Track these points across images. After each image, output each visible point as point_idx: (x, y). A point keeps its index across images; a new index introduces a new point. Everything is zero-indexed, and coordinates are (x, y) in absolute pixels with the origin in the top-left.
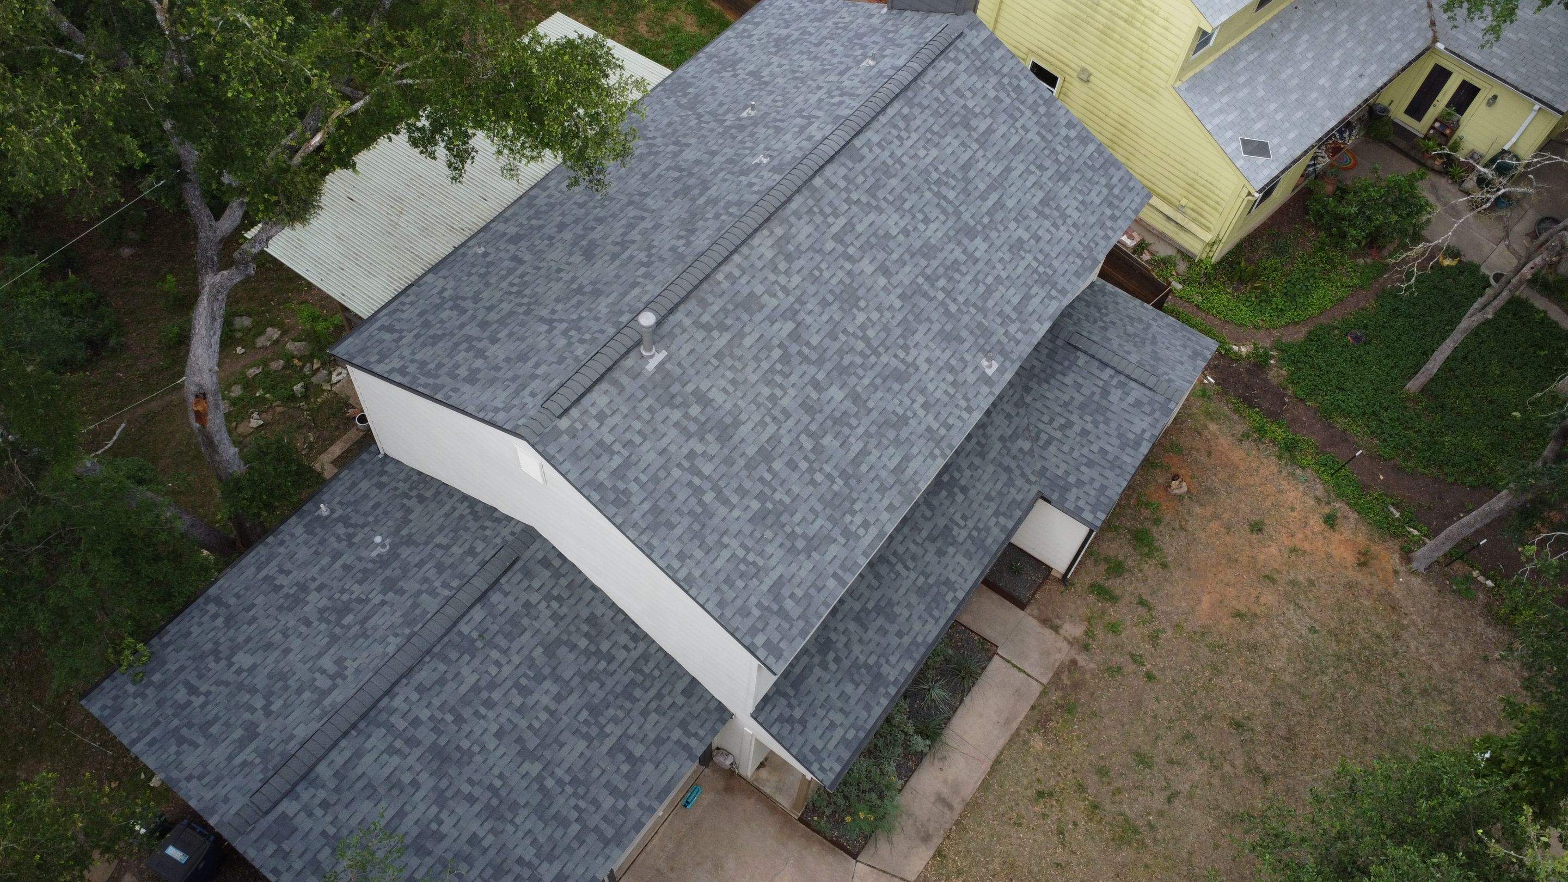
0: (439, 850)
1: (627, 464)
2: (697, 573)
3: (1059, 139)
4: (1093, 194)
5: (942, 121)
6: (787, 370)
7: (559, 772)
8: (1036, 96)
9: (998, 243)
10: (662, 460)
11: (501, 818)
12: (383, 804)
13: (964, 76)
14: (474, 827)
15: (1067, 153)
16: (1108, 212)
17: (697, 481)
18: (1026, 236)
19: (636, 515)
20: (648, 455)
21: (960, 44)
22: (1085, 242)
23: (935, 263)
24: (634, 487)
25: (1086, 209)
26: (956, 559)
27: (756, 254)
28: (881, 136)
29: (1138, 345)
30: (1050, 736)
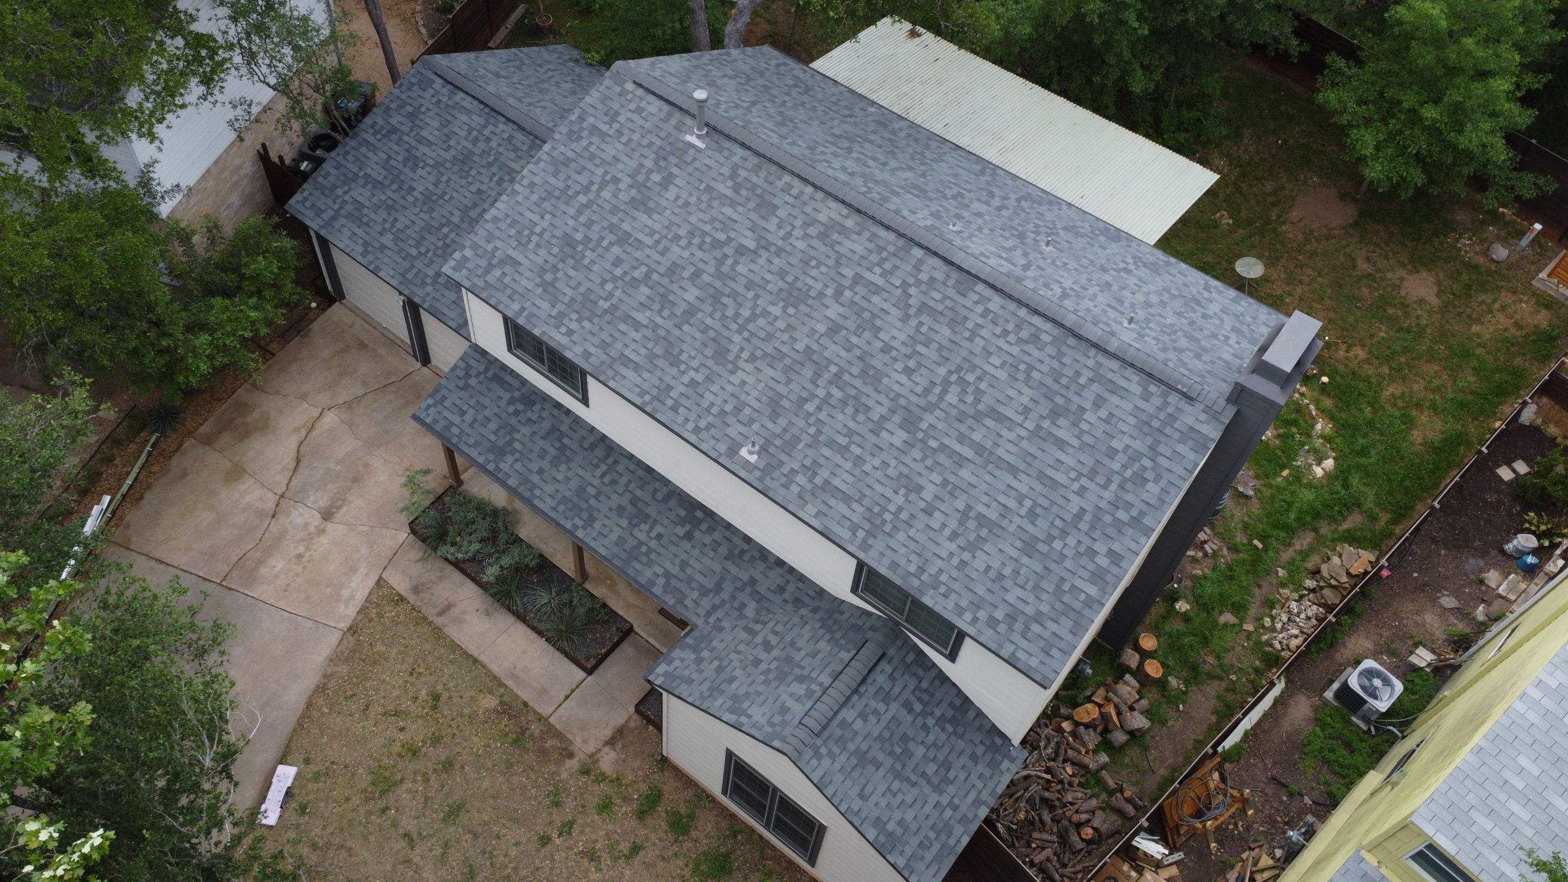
0: (406, 170)
1: (603, 135)
2: (519, 198)
4: (1020, 593)
6: (706, 247)
7: (452, 235)
8: (1140, 506)
10: (608, 158)
11: (424, 203)
12: (436, 133)
13: (1128, 407)
14: (420, 188)
15: (1069, 552)
17: (595, 188)
19: (562, 149)
20: (610, 150)
21: (1173, 398)
22: (943, 578)
23: (858, 383)
24: (584, 143)
25: (993, 581)
26: (616, 528)
27: (819, 205)
28: (1000, 313)
29: (886, 745)
30: (493, 716)
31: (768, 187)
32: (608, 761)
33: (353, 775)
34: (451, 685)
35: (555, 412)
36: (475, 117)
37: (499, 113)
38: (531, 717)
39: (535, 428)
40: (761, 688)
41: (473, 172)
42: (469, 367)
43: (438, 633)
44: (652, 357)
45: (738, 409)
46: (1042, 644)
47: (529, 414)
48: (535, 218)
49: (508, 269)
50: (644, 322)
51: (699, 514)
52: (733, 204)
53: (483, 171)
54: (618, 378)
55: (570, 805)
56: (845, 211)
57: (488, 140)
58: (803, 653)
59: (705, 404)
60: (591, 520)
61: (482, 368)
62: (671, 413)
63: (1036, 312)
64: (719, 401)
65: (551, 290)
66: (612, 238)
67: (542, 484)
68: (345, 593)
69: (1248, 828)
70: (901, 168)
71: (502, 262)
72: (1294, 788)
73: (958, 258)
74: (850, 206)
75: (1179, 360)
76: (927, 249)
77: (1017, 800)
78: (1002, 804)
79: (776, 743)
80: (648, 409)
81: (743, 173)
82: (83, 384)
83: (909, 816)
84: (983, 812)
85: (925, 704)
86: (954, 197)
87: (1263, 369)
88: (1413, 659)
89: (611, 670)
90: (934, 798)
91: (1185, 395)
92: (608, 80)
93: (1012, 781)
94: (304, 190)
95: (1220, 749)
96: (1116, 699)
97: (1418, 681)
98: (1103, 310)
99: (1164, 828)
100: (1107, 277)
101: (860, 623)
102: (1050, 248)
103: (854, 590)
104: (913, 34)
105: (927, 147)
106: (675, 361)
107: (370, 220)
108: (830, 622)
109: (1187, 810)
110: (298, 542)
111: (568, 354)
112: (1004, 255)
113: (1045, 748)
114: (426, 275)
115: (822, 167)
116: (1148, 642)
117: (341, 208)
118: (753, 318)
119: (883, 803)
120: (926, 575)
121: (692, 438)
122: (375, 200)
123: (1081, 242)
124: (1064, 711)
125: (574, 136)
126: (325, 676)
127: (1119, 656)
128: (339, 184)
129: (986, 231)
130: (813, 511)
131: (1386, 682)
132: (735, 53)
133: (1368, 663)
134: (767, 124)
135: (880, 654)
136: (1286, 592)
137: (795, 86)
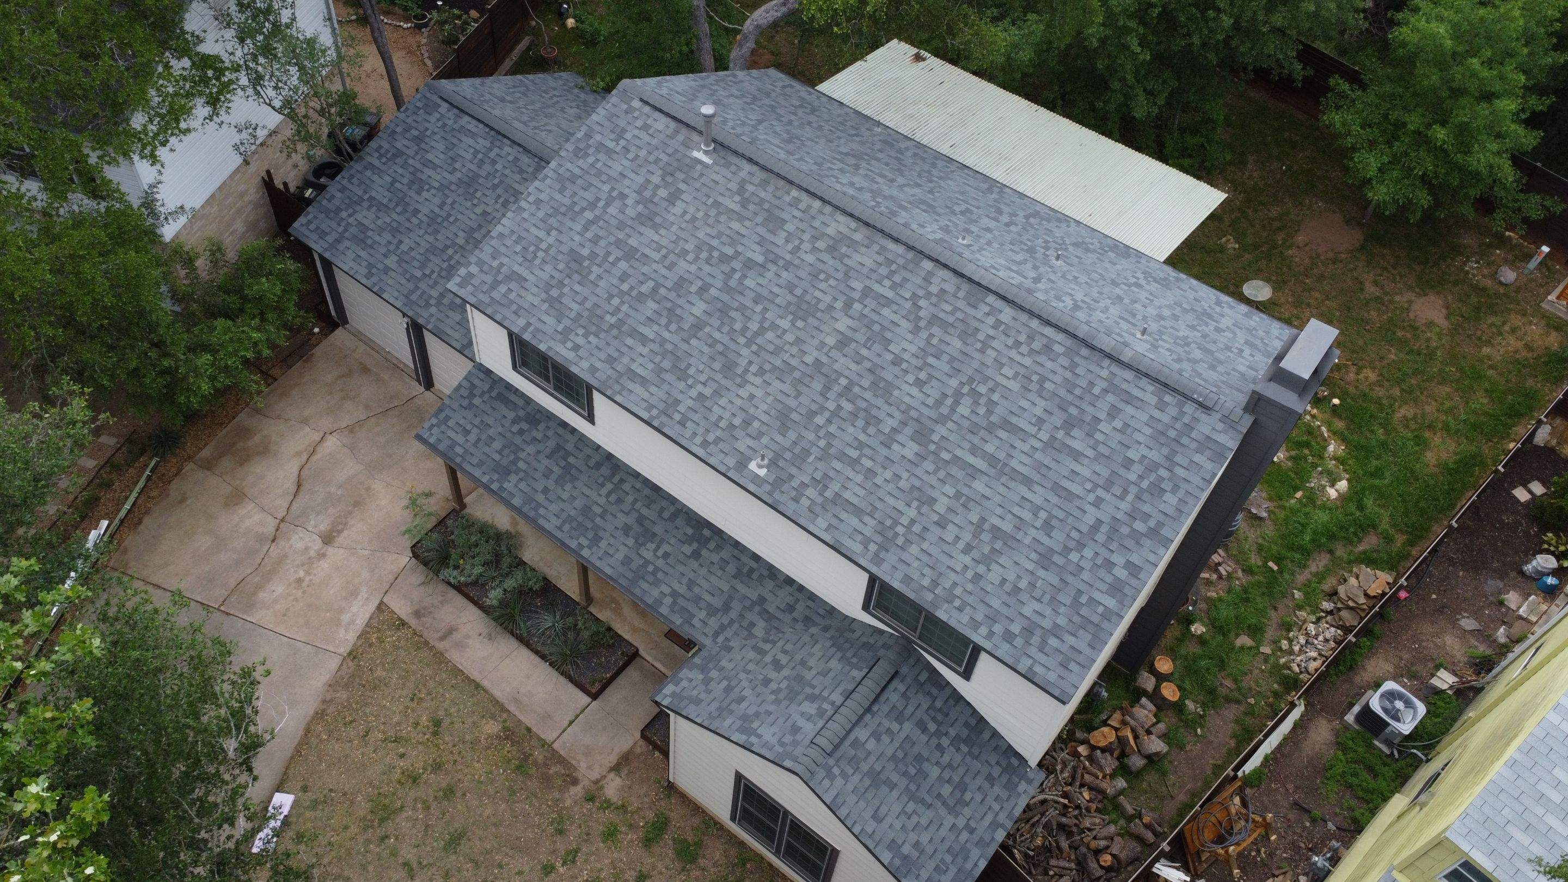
0: (412, 193)
3: (1103, 552)
4: (1037, 606)
5: (1062, 392)
8: (1157, 516)
9: (919, 472)
10: (615, 175)
11: (429, 225)
13: (1144, 417)
14: (425, 210)
15: (1087, 565)
16: (1016, 628)
18: (940, 507)
19: (569, 165)
20: (617, 167)
21: (1189, 408)
22: (958, 591)
24: (591, 160)
25: (1009, 594)
26: (622, 548)
27: (827, 219)
28: (1012, 323)
29: (900, 765)
30: (496, 742)
31: (776, 202)
32: (613, 788)
33: (352, 802)
34: (453, 710)
35: (561, 431)
36: (480, 140)
37: (505, 136)
38: (534, 742)
39: (540, 447)
40: (772, 708)
41: (478, 194)
42: (473, 386)
43: (440, 658)
44: (659, 371)
45: (747, 423)
46: (1061, 657)
47: (534, 433)
48: (542, 234)
49: (513, 285)
50: (652, 336)
51: (706, 532)
52: (741, 218)
53: (487, 193)
54: (625, 393)
55: (574, 833)
56: (853, 225)
57: (494, 162)
58: (813, 672)
59: (713, 418)
60: (596, 540)
61: (486, 388)
62: (678, 427)
63: (1048, 323)
64: (727, 415)
65: (557, 305)
66: (619, 254)
67: (546, 503)
68: (346, 618)
69: (1271, 855)
70: (908, 185)
71: (508, 278)
72: (1317, 813)
73: (969, 270)
74: (859, 219)
75: (1193, 370)
76: (937, 261)
77: (1033, 825)
78: (1018, 830)
79: (788, 763)
80: (656, 423)
81: (750, 188)
82: (83, 393)
83: (925, 838)
84: (1000, 836)
85: (940, 724)
86: (962, 213)
87: (1281, 377)
88: (1435, 682)
89: (616, 695)
90: (949, 820)
91: (1201, 404)
92: (614, 97)
93: (1028, 806)
94: (308, 213)
95: (1240, 774)
96: (1132, 723)
97: (1440, 703)
98: (1116, 322)
99: (1184, 855)
100: (1118, 291)
101: (872, 641)
102: (1059, 263)
103: (866, 607)
104: (918, 58)
105: (934, 165)
106: (682, 375)
107: (376, 242)
108: (841, 641)
109: (1208, 835)
110: (298, 566)
111: (574, 369)
112: (1015, 268)
113: (1062, 772)
114: (431, 297)
115: (830, 181)
116: (1164, 665)
117: (346, 230)
118: (762, 331)
119: (898, 825)
120: (940, 588)
121: (700, 452)
122: (379, 222)
123: (1091, 257)
124: (1079, 735)
125: (579, 153)
126: (324, 702)
127: (1135, 680)
128: (343, 206)
129: (996, 245)
130: (824, 525)
131: (1408, 704)
132: (741, 74)
133: (1390, 685)
134: (776, 141)
135: (892, 672)
136: (1302, 614)
137: (801, 106)
